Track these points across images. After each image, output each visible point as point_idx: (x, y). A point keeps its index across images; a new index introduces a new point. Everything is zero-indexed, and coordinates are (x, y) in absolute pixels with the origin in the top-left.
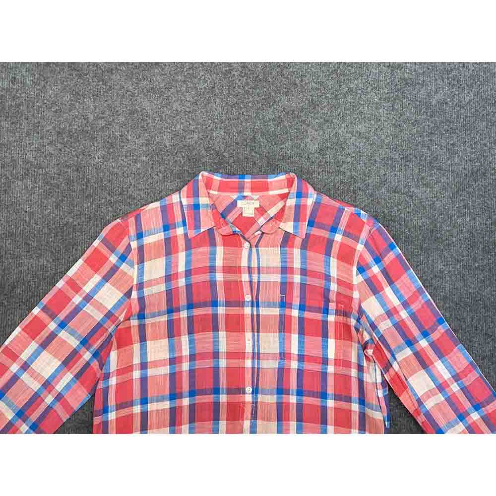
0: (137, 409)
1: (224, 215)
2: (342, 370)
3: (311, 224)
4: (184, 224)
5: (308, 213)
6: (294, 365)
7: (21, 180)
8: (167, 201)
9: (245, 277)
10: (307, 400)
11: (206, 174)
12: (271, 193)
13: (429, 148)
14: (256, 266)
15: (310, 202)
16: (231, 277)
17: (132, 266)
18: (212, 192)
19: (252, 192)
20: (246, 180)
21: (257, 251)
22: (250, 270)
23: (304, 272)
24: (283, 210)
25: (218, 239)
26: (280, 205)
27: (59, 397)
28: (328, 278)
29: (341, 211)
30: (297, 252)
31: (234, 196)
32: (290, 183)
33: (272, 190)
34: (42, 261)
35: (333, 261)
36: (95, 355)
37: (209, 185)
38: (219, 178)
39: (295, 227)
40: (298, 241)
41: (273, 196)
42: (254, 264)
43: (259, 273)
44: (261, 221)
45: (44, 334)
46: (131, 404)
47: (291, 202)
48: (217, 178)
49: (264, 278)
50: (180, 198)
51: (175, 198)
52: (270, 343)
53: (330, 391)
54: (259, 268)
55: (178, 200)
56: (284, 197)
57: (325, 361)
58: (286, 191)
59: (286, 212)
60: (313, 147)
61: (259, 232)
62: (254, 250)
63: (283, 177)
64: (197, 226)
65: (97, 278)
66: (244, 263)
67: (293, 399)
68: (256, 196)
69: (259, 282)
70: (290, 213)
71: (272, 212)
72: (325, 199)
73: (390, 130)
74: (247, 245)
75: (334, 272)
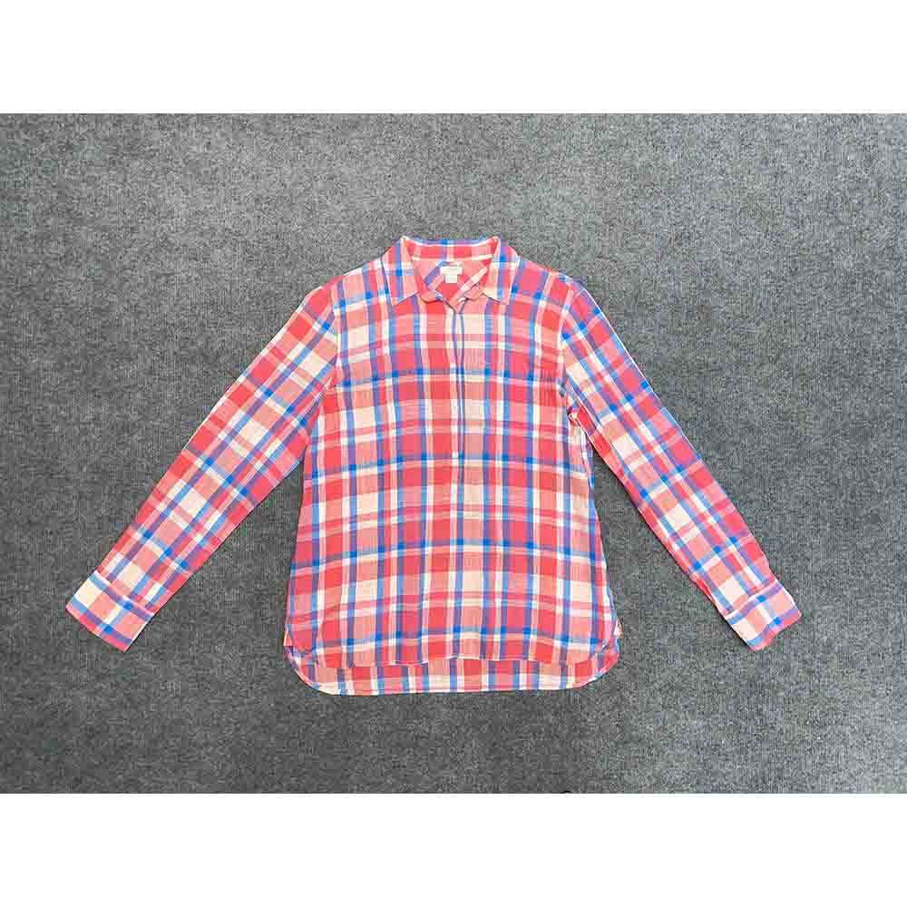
0: (346, 475)
1: (427, 282)
2: (547, 436)
3: (514, 290)
4: (387, 292)
5: (512, 278)
6: (500, 431)
7: (221, 248)
8: (369, 267)
9: (449, 345)
10: (512, 464)
11: (408, 239)
12: (474, 259)
13: (633, 212)
14: (460, 333)
15: (513, 266)
16: (436, 345)
17: (336, 334)
18: (414, 258)
19: (455, 257)
20: (448, 246)
21: (462, 318)
22: (454, 337)
23: (508, 338)
24: (486, 275)
25: (422, 306)
26: (483, 271)
27: (268, 463)
28: (532, 343)
29: (545, 276)
30: (501, 319)
31: (437, 262)
32: (493, 247)
33: (475, 255)
34: (245, 331)
35: (538, 328)
36: (303, 423)
37: (411, 249)
38: (421, 244)
39: (499, 293)
40: (502, 308)
41: (476, 262)
42: (458, 331)
43: (463, 340)
44: (465, 288)
45: (251, 401)
46: (340, 470)
47: (495, 266)
48: (419, 244)
49: (469, 345)
50: (382, 263)
51: (377, 264)
52: (476, 409)
53: (536, 456)
54: (463, 335)
55: (380, 266)
56: (487, 263)
57: (530, 427)
58: (489, 256)
59: (490, 276)
60: (516, 212)
61: (463, 299)
62: (458, 316)
63: (485, 242)
64: (400, 294)
65: (300, 347)
66: (449, 331)
67: (499, 464)
68: (459, 262)
69: (463, 349)
70: (494, 278)
71: (476, 279)
72: (530, 264)
73: (594, 193)
74: (450, 311)
75: (538, 339)
